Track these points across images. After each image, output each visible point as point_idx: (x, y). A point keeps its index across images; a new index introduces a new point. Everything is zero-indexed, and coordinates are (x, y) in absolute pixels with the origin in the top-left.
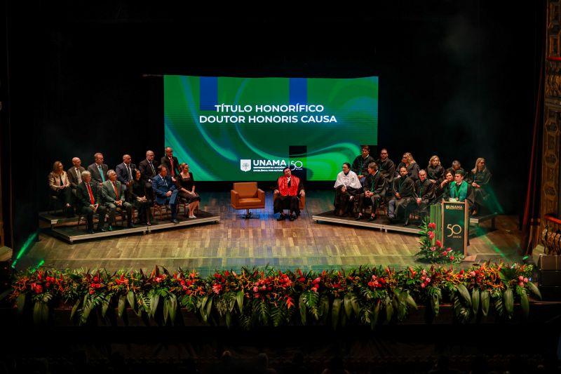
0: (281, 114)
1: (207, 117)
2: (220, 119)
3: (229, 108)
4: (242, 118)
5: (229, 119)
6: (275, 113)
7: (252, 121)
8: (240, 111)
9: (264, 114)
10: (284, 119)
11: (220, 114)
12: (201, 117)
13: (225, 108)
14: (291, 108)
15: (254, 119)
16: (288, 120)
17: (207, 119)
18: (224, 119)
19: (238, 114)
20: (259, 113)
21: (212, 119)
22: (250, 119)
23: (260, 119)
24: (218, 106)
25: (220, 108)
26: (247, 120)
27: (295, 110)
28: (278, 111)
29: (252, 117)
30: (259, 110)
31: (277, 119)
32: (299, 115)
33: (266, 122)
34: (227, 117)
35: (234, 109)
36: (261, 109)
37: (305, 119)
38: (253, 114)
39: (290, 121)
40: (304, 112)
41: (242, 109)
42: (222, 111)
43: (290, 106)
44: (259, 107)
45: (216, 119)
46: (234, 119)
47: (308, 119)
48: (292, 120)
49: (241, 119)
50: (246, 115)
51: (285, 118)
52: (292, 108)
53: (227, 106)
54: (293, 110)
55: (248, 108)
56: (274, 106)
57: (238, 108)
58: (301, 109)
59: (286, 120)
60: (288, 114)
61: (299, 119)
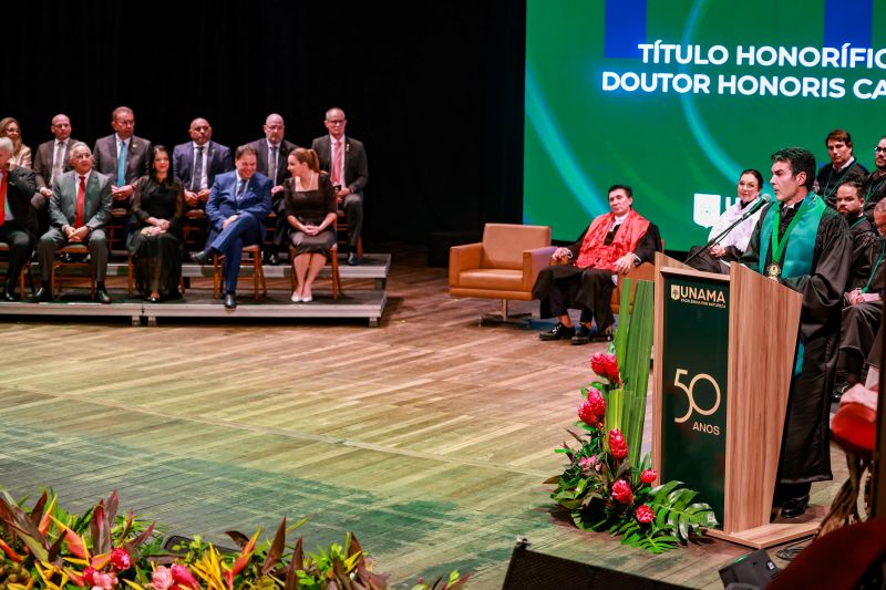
0: (800, 72)
1: (620, 77)
2: (649, 83)
3: (673, 52)
4: (702, 81)
5: (670, 81)
6: (786, 70)
7: (727, 89)
8: (698, 61)
9: (758, 71)
10: (808, 87)
11: (651, 69)
12: (606, 75)
13: (662, 53)
14: (826, 56)
15: (732, 85)
16: (819, 91)
17: (620, 81)
18: (660, 80)
19: (693, 69)
20: (746, 68)
21: (630, 82)
22: (722, 84)
23: (748, 85)
24: (645, 47)
25: (651, 52)
26: (714, 86)
27: (839, 61)
28: (794, 63)
29: (727, 79)
30: (745, 60)
31: (790, 86)
32: (849, 75)
33: (762, 93)
34: (665, 77)
35: (684, 55)
36: (750, 55)
37: (864, 89)
38: (731, 69)
39: (824, 94)
40: (861, 68)
41: (704, 56)
42: (656, 60)
43: (826, 50)
44: (746, 50)
45: (640, 81)
46: (682, 83)
47: (871, 89)
48: (829, 89)
49: (700, 83)
50: (712, 71)
51: (811, 85)
52: (830, 55)
53: (668, 48)
54: (833, 61)
55: (718, 54)
56: (782, 50)
57: (694, 54)
58: (854, 59)
59: (814, 90)
60: (819, 72)
61: (848, 86)
